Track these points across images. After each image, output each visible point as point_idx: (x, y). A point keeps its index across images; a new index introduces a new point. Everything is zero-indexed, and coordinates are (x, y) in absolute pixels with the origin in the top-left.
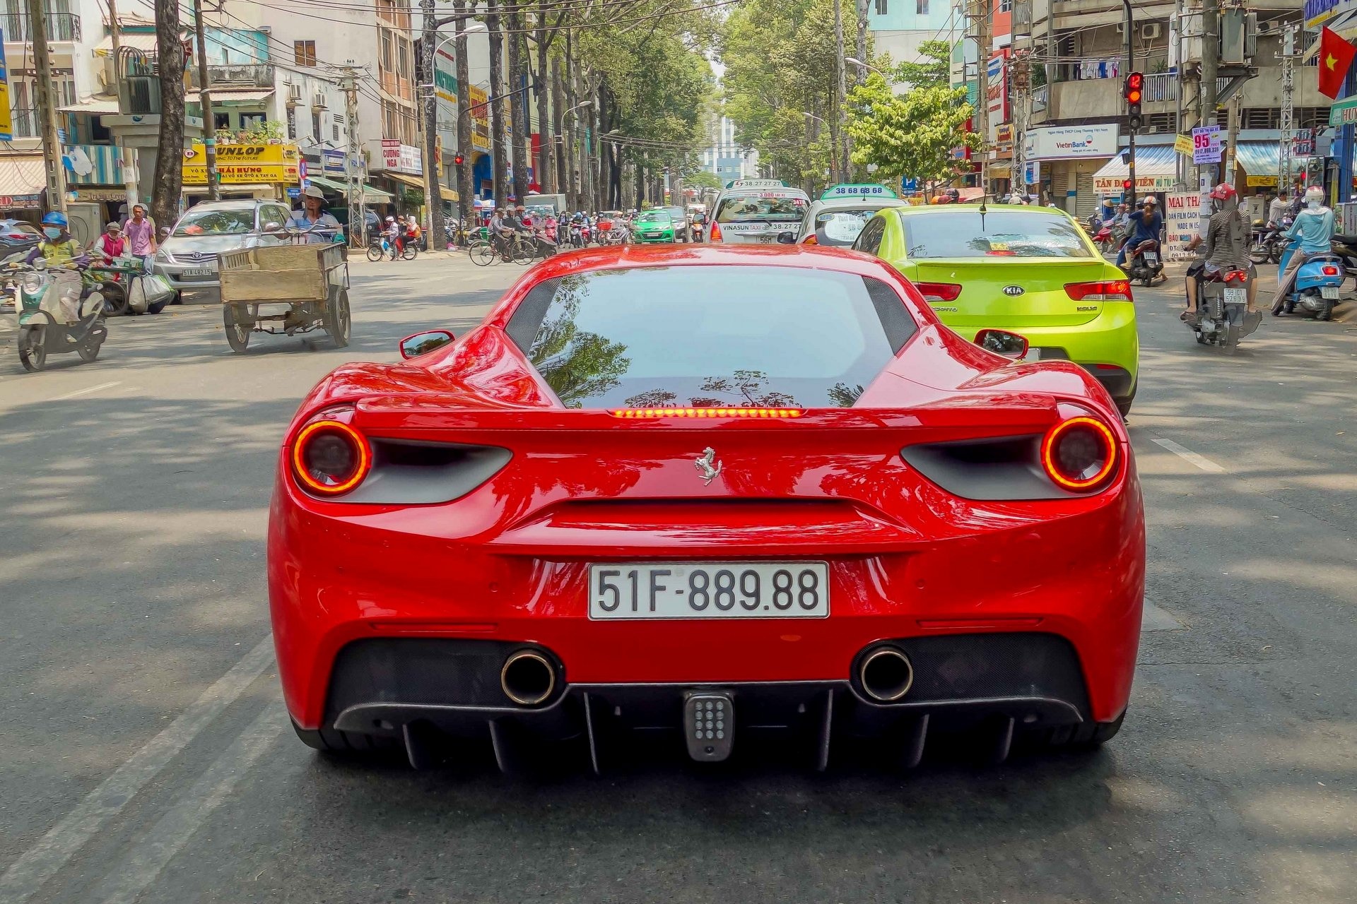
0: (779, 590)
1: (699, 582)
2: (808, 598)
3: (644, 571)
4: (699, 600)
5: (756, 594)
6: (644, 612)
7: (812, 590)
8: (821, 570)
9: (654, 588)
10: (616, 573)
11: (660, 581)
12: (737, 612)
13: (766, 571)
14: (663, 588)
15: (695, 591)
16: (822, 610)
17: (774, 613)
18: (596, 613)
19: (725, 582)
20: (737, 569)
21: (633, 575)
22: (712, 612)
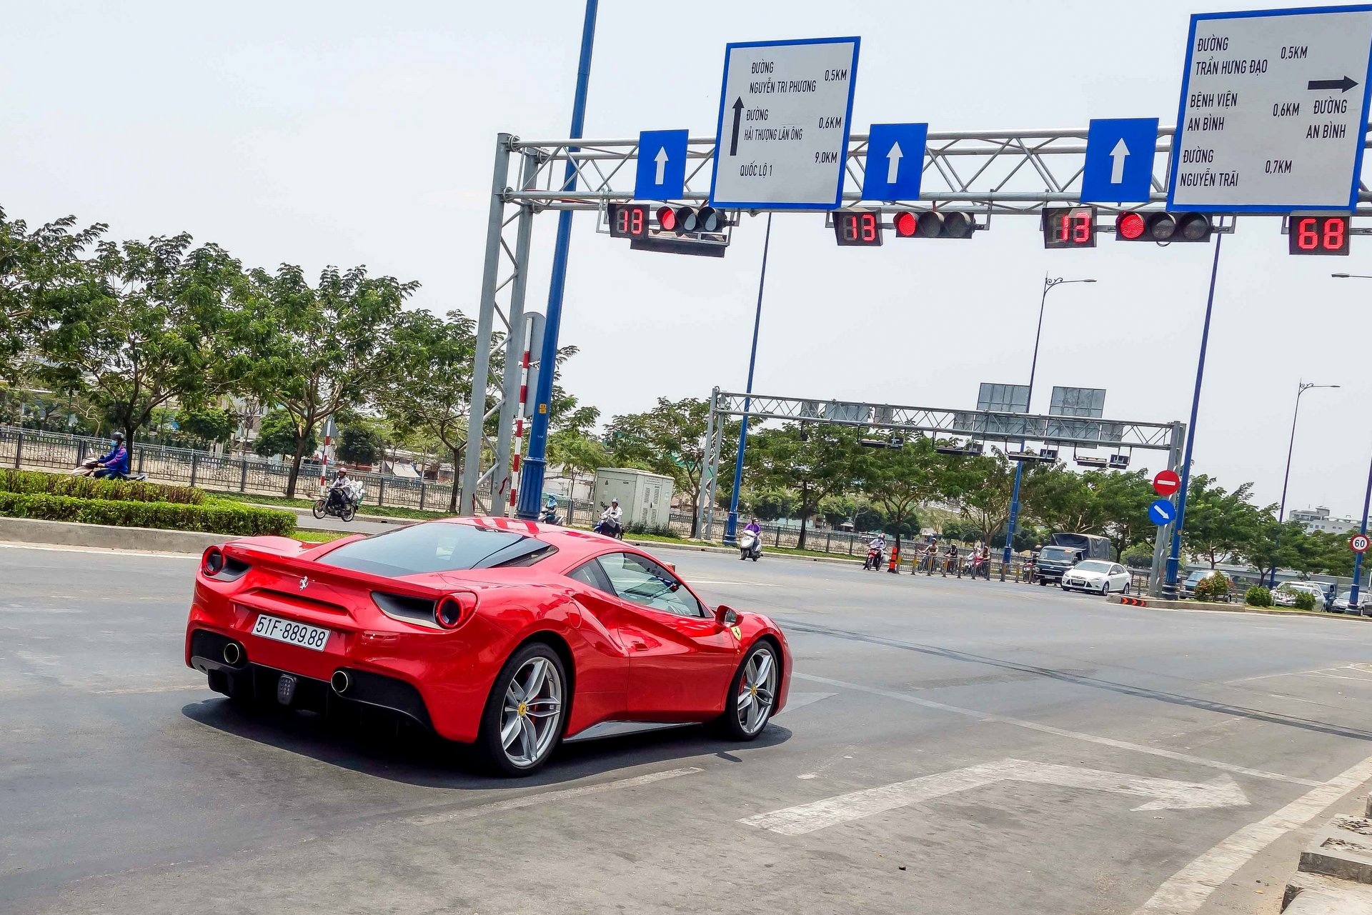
0: (311, 637)
1: (288, 628)
2: (320, 642)
3: (274, 619)
4: (286, 634)
5: (303, 637)
6: (268, 635)
7: (322, 640)
8: (327, 632)
9: (275, 627)
10: (265, 619)
11: (277, 624)
12: (295, 642)
13: (310, 629)
14: (276, 627)
15: (286, 631)
16: (321, 648)
17: (307, 645)
18: (254, 632)
19: (296, 630)
20: (301, 626)
21: (270, 620)
22: (288, 640)
